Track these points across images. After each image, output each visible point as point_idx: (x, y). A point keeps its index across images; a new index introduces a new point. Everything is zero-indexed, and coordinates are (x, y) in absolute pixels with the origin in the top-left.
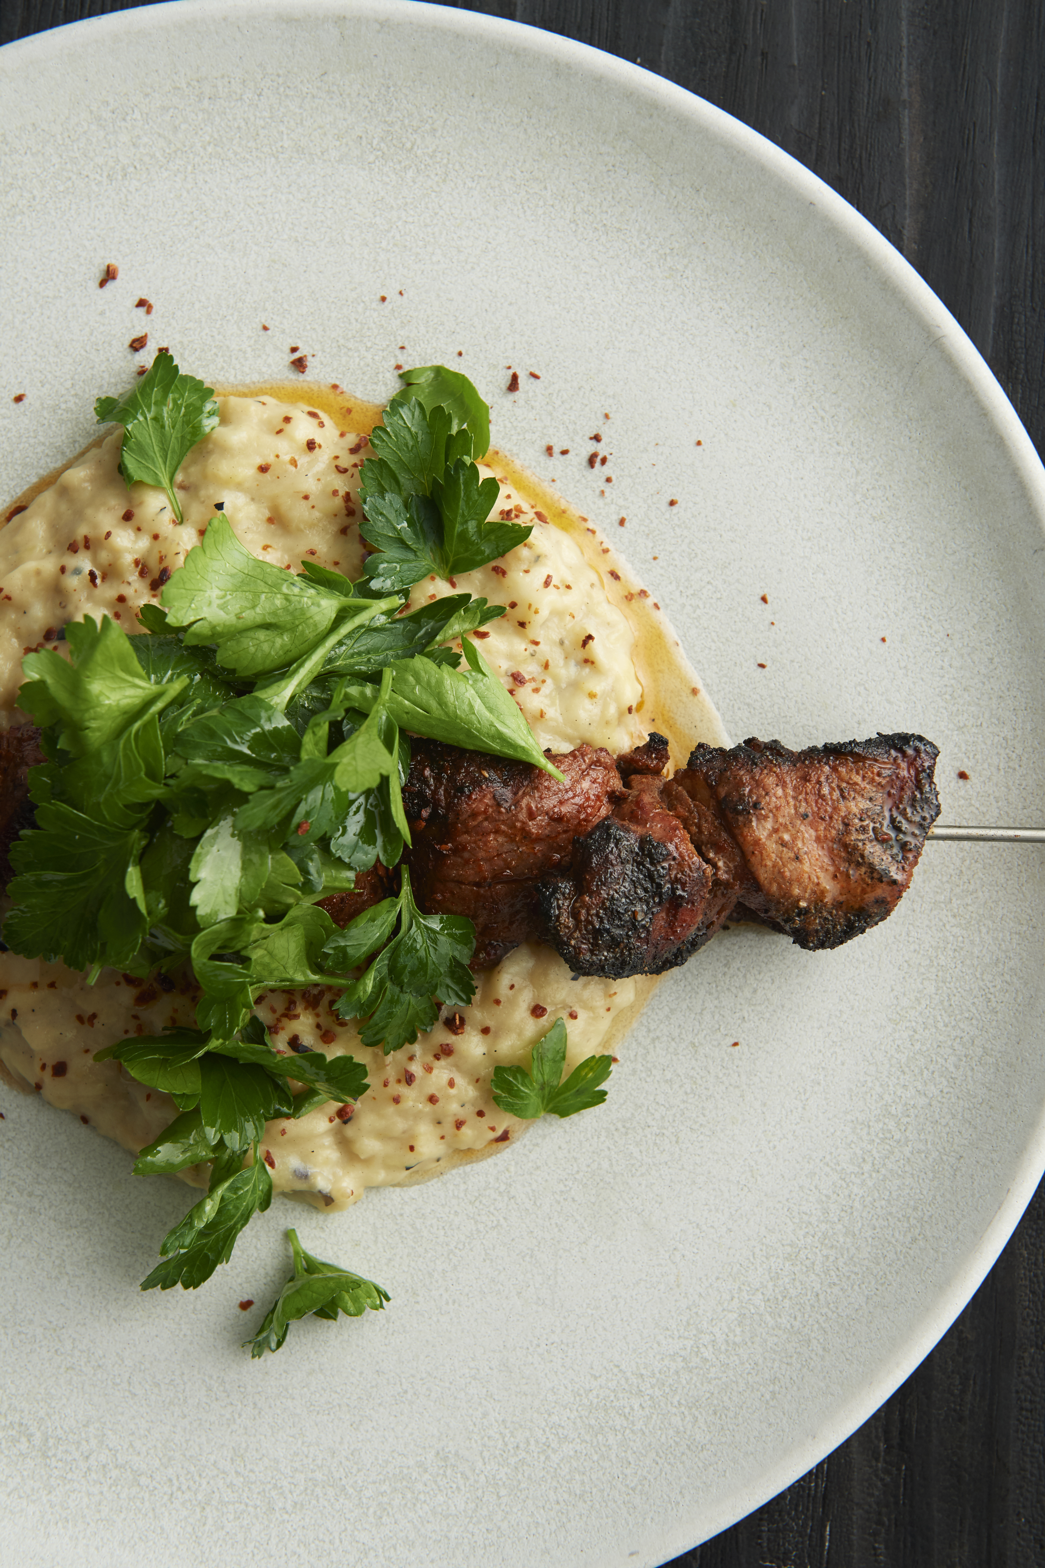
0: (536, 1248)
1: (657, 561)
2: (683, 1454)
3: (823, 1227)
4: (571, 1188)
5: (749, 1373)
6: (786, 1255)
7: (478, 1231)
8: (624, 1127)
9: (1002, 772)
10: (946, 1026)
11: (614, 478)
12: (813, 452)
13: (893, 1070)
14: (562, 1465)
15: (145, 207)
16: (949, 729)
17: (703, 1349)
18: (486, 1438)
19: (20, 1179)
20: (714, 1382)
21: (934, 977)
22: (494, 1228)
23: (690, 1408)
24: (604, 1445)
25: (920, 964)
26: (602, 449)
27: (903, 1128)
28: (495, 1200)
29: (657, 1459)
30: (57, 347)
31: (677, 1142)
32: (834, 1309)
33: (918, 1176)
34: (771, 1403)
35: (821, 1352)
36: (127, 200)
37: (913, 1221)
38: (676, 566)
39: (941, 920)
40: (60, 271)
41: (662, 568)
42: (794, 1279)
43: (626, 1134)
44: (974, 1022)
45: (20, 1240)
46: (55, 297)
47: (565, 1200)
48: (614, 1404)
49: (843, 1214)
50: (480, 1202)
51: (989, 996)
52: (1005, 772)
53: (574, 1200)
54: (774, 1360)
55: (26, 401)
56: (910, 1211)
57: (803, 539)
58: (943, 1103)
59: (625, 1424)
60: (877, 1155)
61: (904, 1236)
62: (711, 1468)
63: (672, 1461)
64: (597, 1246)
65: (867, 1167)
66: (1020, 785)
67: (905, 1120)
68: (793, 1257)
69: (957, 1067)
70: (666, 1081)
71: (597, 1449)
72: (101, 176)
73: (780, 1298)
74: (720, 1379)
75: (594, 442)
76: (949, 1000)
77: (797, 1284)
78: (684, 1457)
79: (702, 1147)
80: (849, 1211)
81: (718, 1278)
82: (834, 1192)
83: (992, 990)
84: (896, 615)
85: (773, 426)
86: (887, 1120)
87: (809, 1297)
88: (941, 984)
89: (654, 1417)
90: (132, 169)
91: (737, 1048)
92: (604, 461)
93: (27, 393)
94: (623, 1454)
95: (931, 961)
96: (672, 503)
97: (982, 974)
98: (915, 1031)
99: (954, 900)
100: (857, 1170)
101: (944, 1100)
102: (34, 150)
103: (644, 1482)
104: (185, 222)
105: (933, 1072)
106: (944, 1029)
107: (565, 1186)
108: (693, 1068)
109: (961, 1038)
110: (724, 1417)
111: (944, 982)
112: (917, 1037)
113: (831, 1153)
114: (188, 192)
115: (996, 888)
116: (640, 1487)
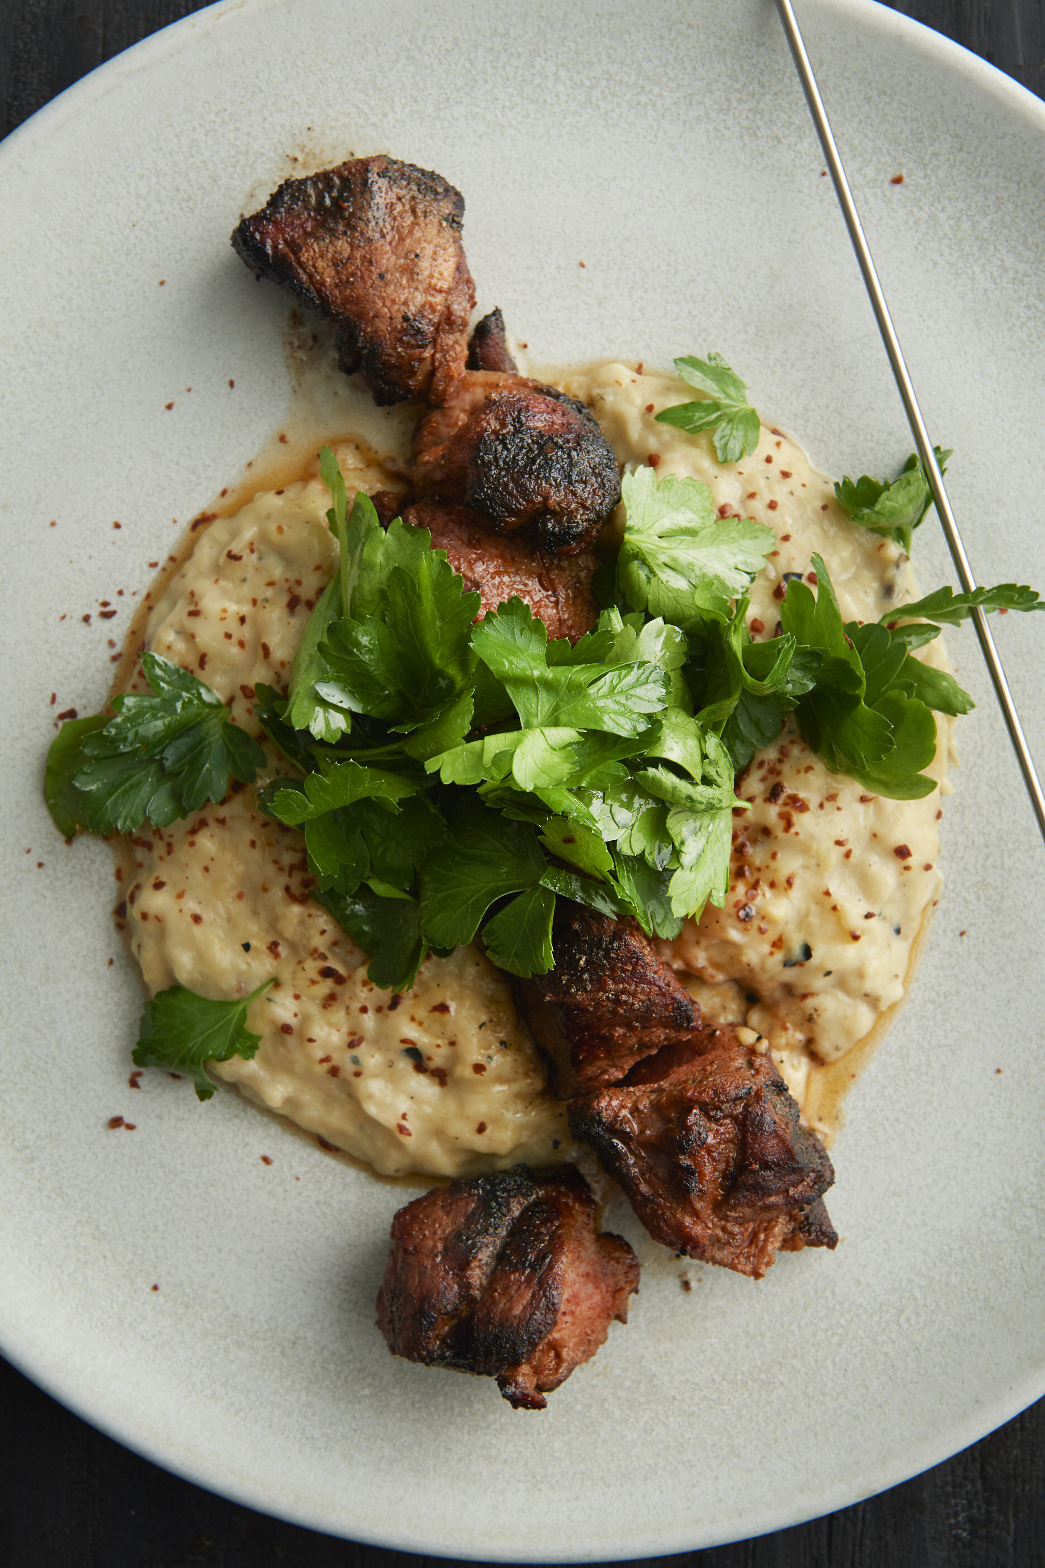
0: (842, 367)
1: (177, 518)
2: (968, 152)
3: (713, 115)
4: (776, 359)
5: (872, 126)
6: (753, 138)
7: (849, 426)
8: (699, 335)
9: (238, 125)
10: (486, 81)
11: (118, 589)
12: (20, 417)
13: (546, 113)
14: (1025, 259)
15: (45, 1118)
16: (220, 190)
17: (869, 177)
18: (1031, 339)
19: (977, 862)
20: (893, 154)
21: (447, 111)
22: (840, 414)
23: (925, 165)
24: (991, 228)
25: (442, 128)
26: (95, 611)
27: (594, 81)
28: (814, 423)
29: (982, 174)
30: (207, 1146)
31: (693, 281)
32: (782, 72)
33: (631, 47)
34: (889, 91)
35: (825, 67)
36: (46, 1136)
37: (673, 35)
38: (175, 500)
39: (394, 126)
40: (136, 1171)
41: (182, 512)
42: (771, 121)
43: (705, 330)
44: (472, 56)
45: (1031, 837)
46: (163, 1166)
47: (787, 360)
48: (951, 236)
49: (694, 103)
50: (822, 436)
51: (443, 52)
52: (236, 122)
53: (785, 352)
54: (851, 107)
55: (268, 1153)
56: (665, 43)
57: (103, 394)
58: (557, 53)
59: (965, 218)
60: (629, 95)
61: (689, 36)
62: (969, 119)
63: (978, 159)
64: (818, 314)
65: (643, 99)
66: (242, 103)
67: (587, 83)
68: (751, 131)
69: (519, 55)
70: (643, 314)
71: (997, 233)
72: (34, 1169)
73: (793, 126)
74: (888, 150)
75: (92, 620)
76: (462, 88)
77: (774, 117)
78: (972, 150)
79: (688, 257)
80: (688, 98)
81: (800, 192)
82: (678, 119)
83: (436, 51)
84: (136, 281)
85: (12, 463)
86: (594, 99)
87: (781, 101)
88: (451, 102)
89: (947, 194)
90: (17, 1143)
91: (585, 263)
92: (105, 604)
93: (259, 1156)
94: (992, 207)
95: (434, 119)
96: (117, 526)
97: (426, 67)
98: (503, 107)
99: (371, 121)
100: (650, 107)
101: (554, 54)
102: (36, 1238)
103: (1008, 176)
104: (45, 1075)
105: (533, 75)
106: (490, 82)
107: (775, 365)
108: (621, 295)
109: (491, 62)
110: (920, 130)
111: (448, 100)
112: (508, 104)
113: (645, 137)
114: (16, 1084)
115: (344, 86)
116: (1014, 178)
